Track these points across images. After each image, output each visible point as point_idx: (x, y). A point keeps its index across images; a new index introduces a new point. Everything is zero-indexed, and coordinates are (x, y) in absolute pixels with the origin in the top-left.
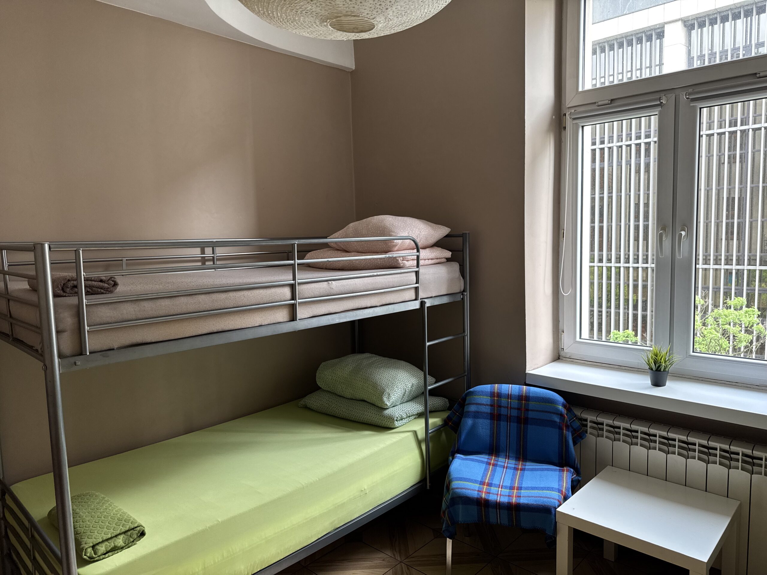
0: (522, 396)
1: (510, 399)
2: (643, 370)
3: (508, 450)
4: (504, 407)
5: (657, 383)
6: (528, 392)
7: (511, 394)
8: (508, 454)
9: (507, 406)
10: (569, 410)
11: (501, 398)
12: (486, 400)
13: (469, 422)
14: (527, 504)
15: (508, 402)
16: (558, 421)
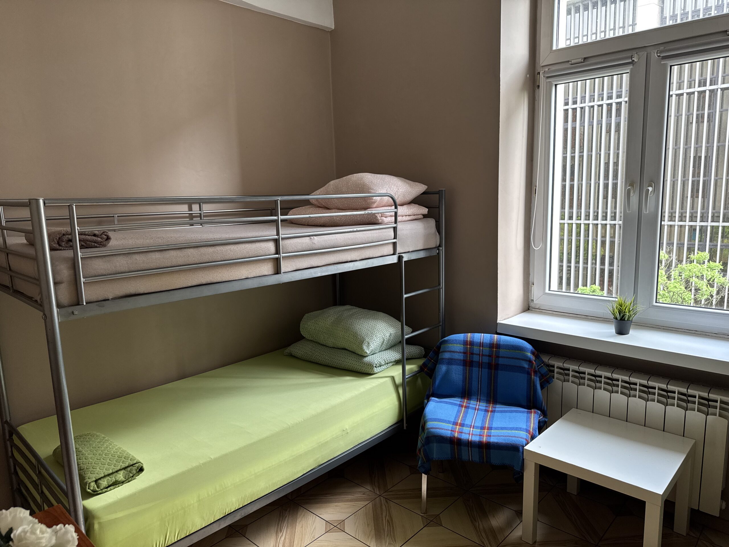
0: (493, 344)
1: (482, 347)
2: (608, 320)
3: (479, 394)
4: (476, 354)
5: (621, 331)
6: (499, 341)
7: (483, 343)
8: (479, 397)
9: (478, 353)
10: (537, 357)
11: (473, 346)
12: (459, 348)
13: (443, 368)
14: (497, 443)
15: (480, 350)
16: (527, 367)
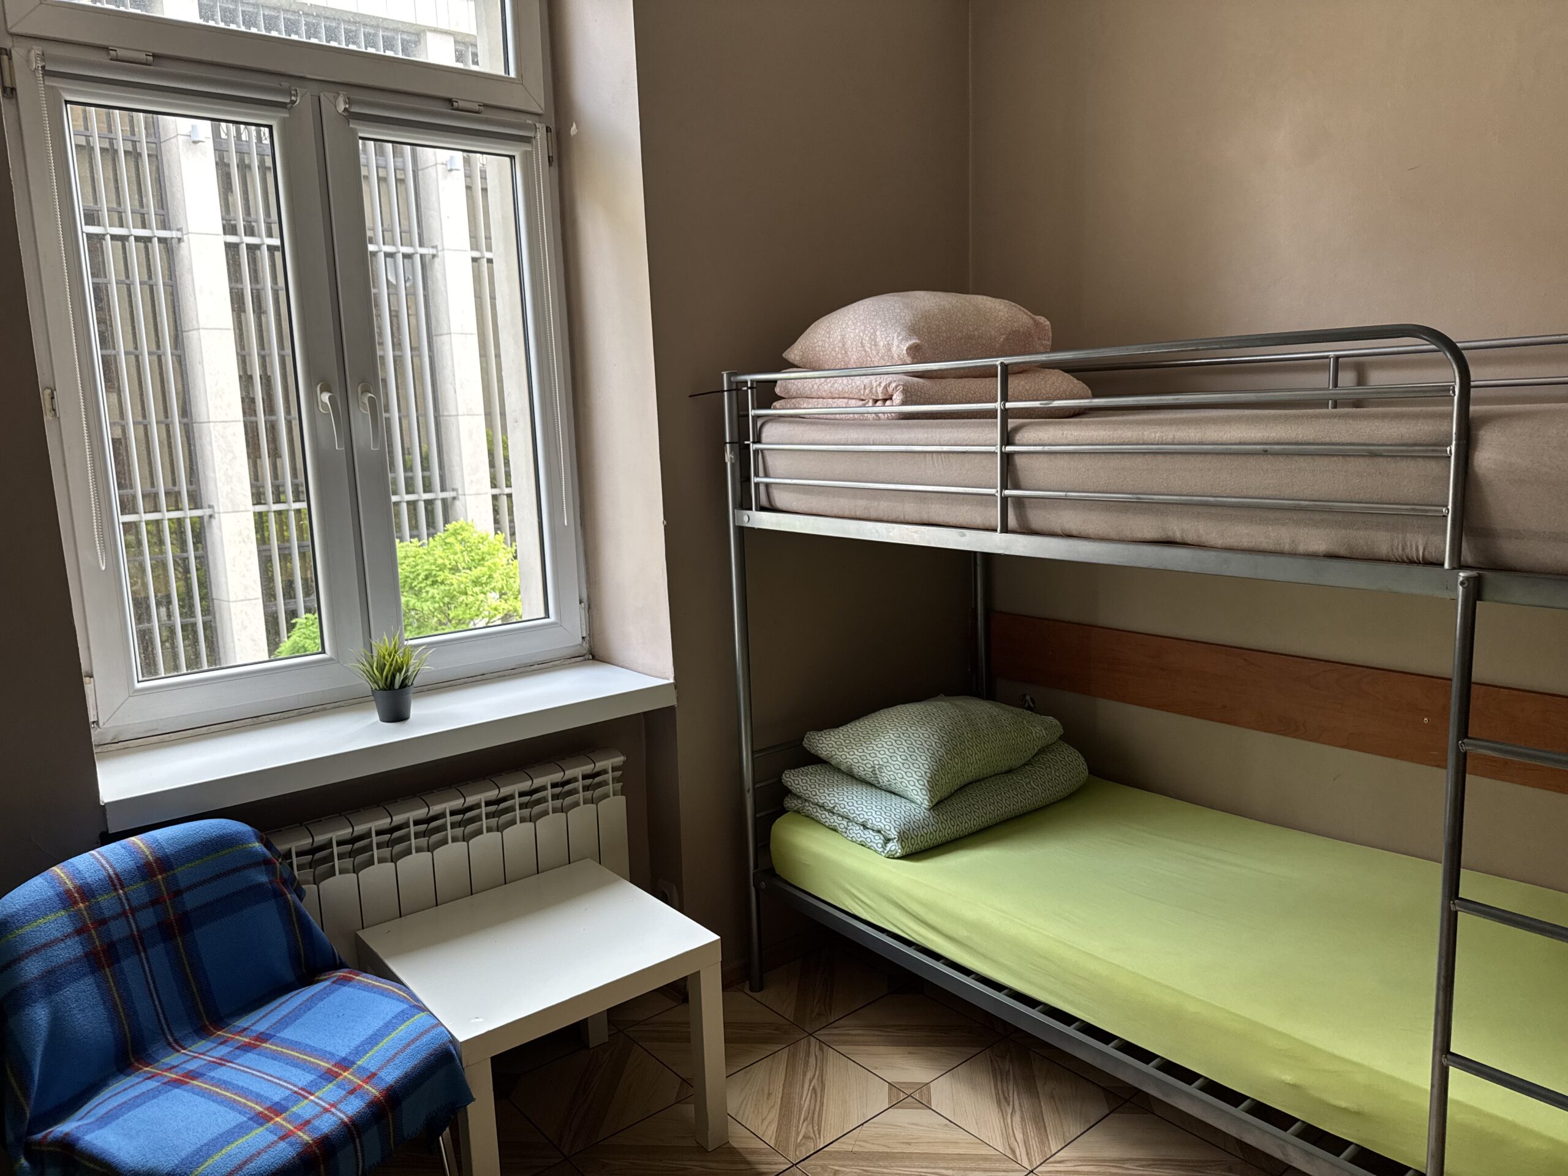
0: (148, 864)
1: (122, 888)
3: (165, 1027)
4: (114, 918)
5: (396, 714)
6: (157, 846)
7: (116, 874)
8: (169, 1037)
9: (119, 910)
11: (94, 897)
12: (56, 924)
13: (40, 1015)
15: (120, 899)
16: (267, 880)
